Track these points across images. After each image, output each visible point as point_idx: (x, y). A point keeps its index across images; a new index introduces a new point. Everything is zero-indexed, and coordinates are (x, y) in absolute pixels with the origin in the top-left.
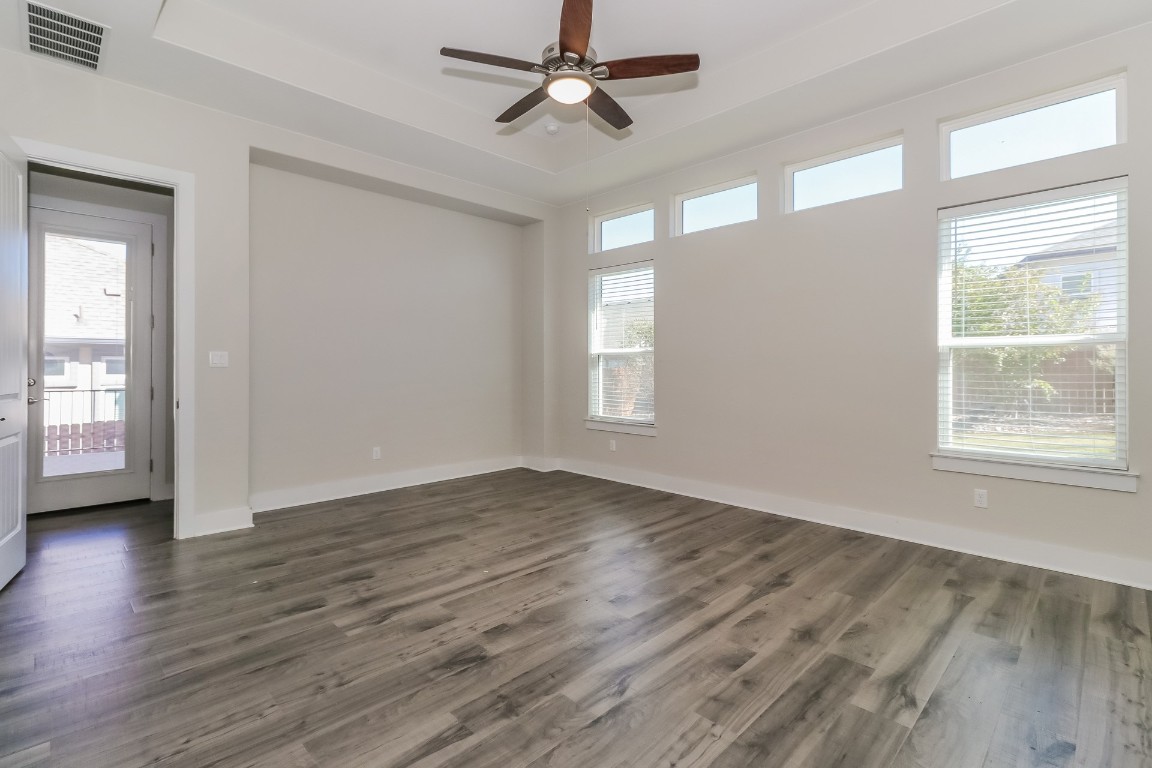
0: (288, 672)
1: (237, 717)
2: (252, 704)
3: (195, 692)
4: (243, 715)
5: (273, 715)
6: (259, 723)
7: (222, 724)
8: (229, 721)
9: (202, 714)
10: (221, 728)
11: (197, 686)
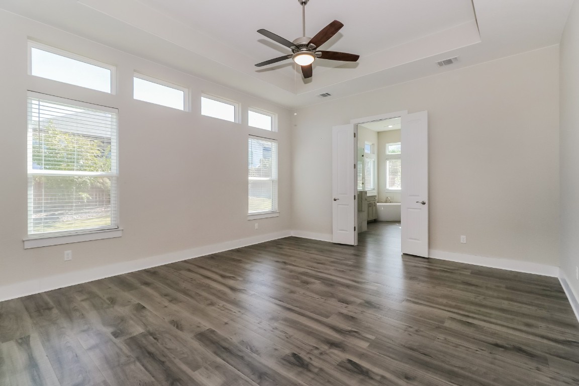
0: (417, 344)
1: (453, 345)
2: (443, 344)
3: (459, 367)
4: (451, 344)
5: (442, 337)
6: (449, 338)
7: (460, 347)
8: (457, 346)
9: (464, 356)
10: (462, 346)
11: (456, 369)
